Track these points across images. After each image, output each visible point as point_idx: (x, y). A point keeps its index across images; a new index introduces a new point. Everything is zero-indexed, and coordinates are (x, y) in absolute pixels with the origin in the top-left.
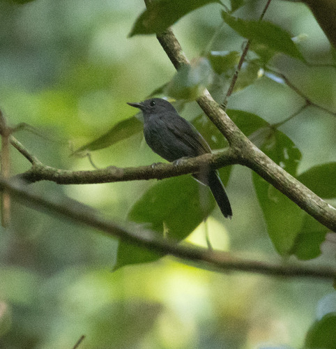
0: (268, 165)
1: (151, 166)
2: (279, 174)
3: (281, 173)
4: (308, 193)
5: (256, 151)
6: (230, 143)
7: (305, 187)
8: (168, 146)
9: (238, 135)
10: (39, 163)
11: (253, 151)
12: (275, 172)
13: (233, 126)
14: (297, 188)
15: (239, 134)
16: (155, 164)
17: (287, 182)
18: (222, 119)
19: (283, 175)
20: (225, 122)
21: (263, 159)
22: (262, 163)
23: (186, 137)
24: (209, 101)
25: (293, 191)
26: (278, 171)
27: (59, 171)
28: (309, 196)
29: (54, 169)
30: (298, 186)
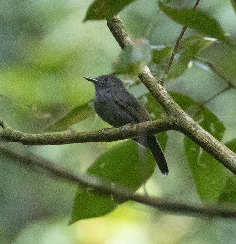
0: (198, 131)
1: (101, 131)
2: (207, 138)
3: (209, 138)
4: (231, 154)
5: (189, 119)
6: (167, 113)
7: (228, 149)
8: (114, 115)
9: (173, 106)
10: (8, 127)
11: (185, 119)
12: (204, 136)
13: (169, 99)
14: (221, 150)
15: (175, 105)
16: (105, 130)
17: (213, 144)
18: (160, 92)
19: (210, 139)
20: (163, 95)
21: (194, 126)
22: (193, 129)
23: (130, 108)
24: (150, 78)
25: (218, 153)
26: (206, 136)
27: (25, 134)
28: (231, 156)
29: (21, 133)
30: (222, 148)
